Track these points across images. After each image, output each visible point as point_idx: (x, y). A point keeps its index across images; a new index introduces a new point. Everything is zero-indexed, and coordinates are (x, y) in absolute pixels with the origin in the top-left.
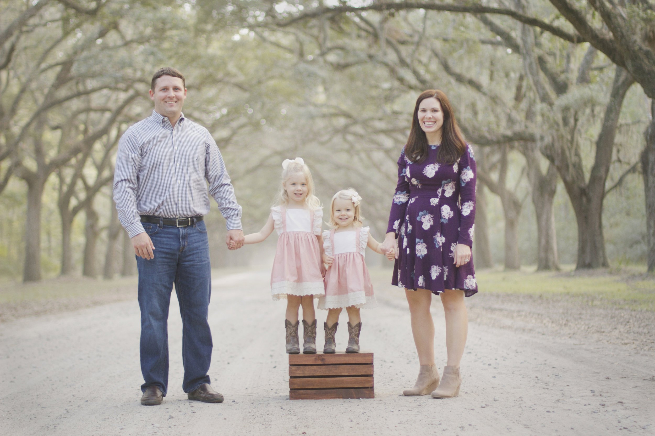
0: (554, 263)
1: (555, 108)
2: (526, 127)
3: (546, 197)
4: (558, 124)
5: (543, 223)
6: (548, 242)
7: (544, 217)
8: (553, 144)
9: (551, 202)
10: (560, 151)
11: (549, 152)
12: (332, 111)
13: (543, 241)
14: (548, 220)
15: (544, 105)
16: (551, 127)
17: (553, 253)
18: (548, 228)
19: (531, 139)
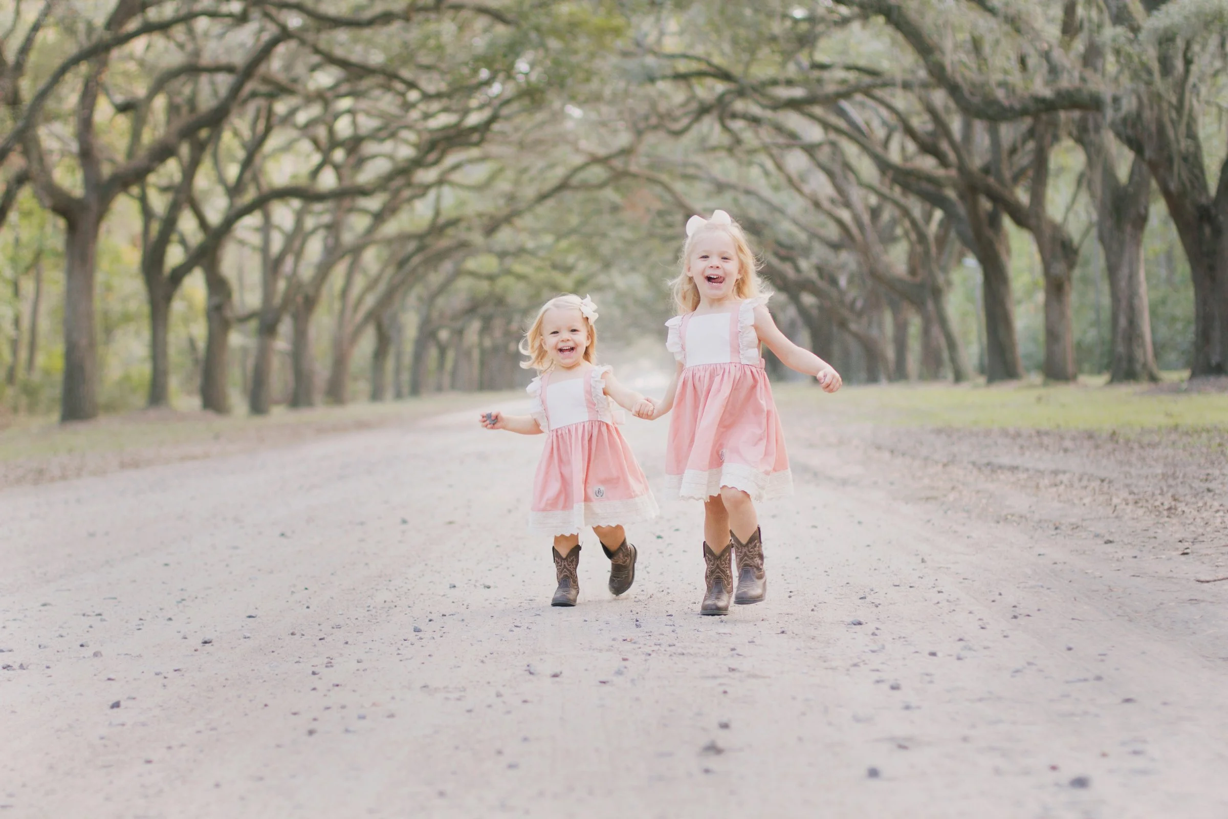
0: (1145, 365)
1: (1142, 36)
2: (1083, 79)
3: (1128, 228)
4: (1150, 72)
5: (1123, 284)
6: (1132, 323)
7: (1124, 271)
8: (1139, 115)
9: (1138, 243)
10: (1153, 128)
11: (1130, 132)
12: (694, 66)
13: (1123, 322)
14: (1132, 277)
15: (1120, 30)
16: (1135, 76)
17: (1143, 345)
18: (1133, 294)
19: (1094, 104)
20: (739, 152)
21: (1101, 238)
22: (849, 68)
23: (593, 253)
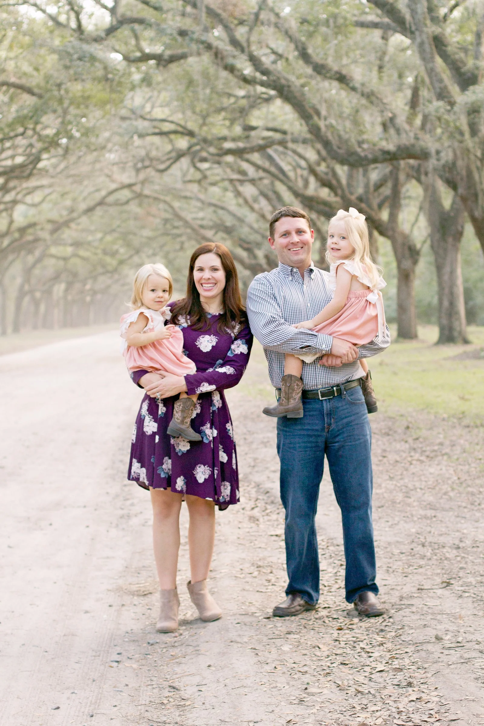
0: (460, 333)
1: (456, 108)
2: (417, 138)
3: (450, 240)
4: (462, 134)
5: (446, 277)
6: (452, 304)
7: (447, 269)
8: (454, 164)
9: (456, 249)
10: (464, 173)
11: (447, 175)
13: (446, 303)
14: (452, 272)
15: (441, 103)
16: (451, 136)
17: (459, 319)
18: (452, 285)
19: (424, 155)
20: (204, 183)
21: (432, 247)
22: (269, 129)
23: (128, 245)
